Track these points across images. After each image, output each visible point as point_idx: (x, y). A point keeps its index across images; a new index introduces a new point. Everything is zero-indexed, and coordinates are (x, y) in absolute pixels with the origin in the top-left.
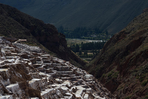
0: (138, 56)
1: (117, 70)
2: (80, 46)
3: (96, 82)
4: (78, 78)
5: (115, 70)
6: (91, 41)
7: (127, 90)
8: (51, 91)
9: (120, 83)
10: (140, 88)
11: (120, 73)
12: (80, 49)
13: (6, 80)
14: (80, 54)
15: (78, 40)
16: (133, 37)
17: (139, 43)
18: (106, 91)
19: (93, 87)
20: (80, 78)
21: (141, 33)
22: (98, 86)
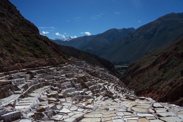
0: (137, 72)
1: (131, 77)
2: (120, 68)
3: (120, 82)
4: (113, 80)
5: (130, 77)
6: (124, 66)
7: (132, 84)
8: (94, 86)
9: (130, 82)
10: (136, 84)
11: (131, 78)
12: (120, 69)
13: (76, 82)
14: (120, 71)
15: (120, 66)
16: (136, 65)
17: (138, 67)
18: (124, 85)
19: (119, 83)
20: (114, 80)
21: (139, 64)
22: (121, 83)
